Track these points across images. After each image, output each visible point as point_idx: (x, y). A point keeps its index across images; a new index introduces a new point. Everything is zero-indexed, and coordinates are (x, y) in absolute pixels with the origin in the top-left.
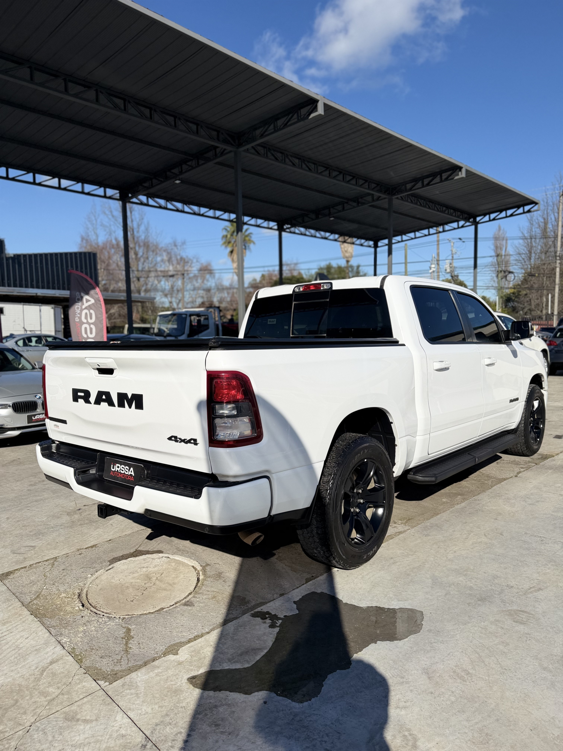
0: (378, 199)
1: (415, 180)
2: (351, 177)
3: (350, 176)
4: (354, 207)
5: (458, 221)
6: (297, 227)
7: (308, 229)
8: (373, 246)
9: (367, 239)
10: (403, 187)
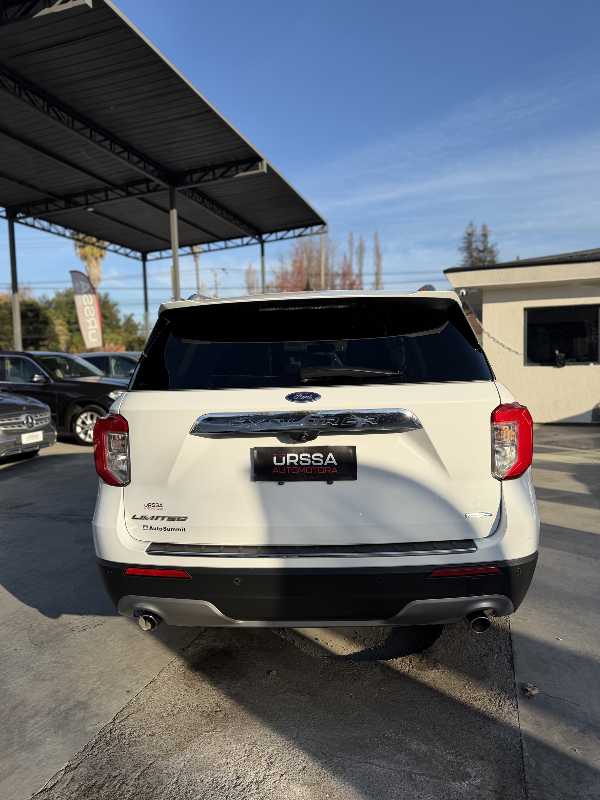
0: (156, 189)
1: (206, 169)
2: (121, 149)
3: (122, 147)
4: (122, 197)
5: (242, 236)
6: (38, 220)
7: (53, 225)
8: (141, 258)
9: (134, 249)
10: (189, 177)
